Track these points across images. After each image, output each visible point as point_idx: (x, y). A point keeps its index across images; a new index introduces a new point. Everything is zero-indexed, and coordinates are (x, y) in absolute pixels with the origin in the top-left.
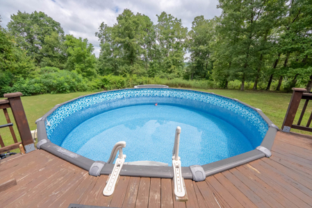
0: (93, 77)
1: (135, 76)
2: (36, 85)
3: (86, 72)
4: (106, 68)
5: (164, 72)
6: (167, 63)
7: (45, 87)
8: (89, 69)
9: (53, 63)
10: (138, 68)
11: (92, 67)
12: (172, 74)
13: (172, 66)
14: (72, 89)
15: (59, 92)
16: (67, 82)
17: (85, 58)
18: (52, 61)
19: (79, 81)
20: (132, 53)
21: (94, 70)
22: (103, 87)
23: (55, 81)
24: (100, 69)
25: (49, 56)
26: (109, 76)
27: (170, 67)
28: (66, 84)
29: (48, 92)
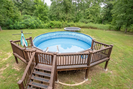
0: (46, 21)
1: (66, 22)
2: (23, 25)
3: (43, 18)
4: (53, 15)
5: (84, 18)
6: (87, 13)
7: (26, 26)
8: (45, 17)
9: (28, 13)
10: (70, 16)
11: (46, 15)
12: (89, 20)
13: (90, 15)
14: (37, 27)
15: (31, 28)
16: (35, 24)
17: (43, 10)
18: (28, 11)
19: (40, 23)
20: (67, 7)
21: (47, 17)
22: (51, 27)
23: (30, 23)
24: (50, 16)
25: (26, 9)
26: (54, 21)
27: (88, 15)
28: (34, 25)
29: (27, 28)
